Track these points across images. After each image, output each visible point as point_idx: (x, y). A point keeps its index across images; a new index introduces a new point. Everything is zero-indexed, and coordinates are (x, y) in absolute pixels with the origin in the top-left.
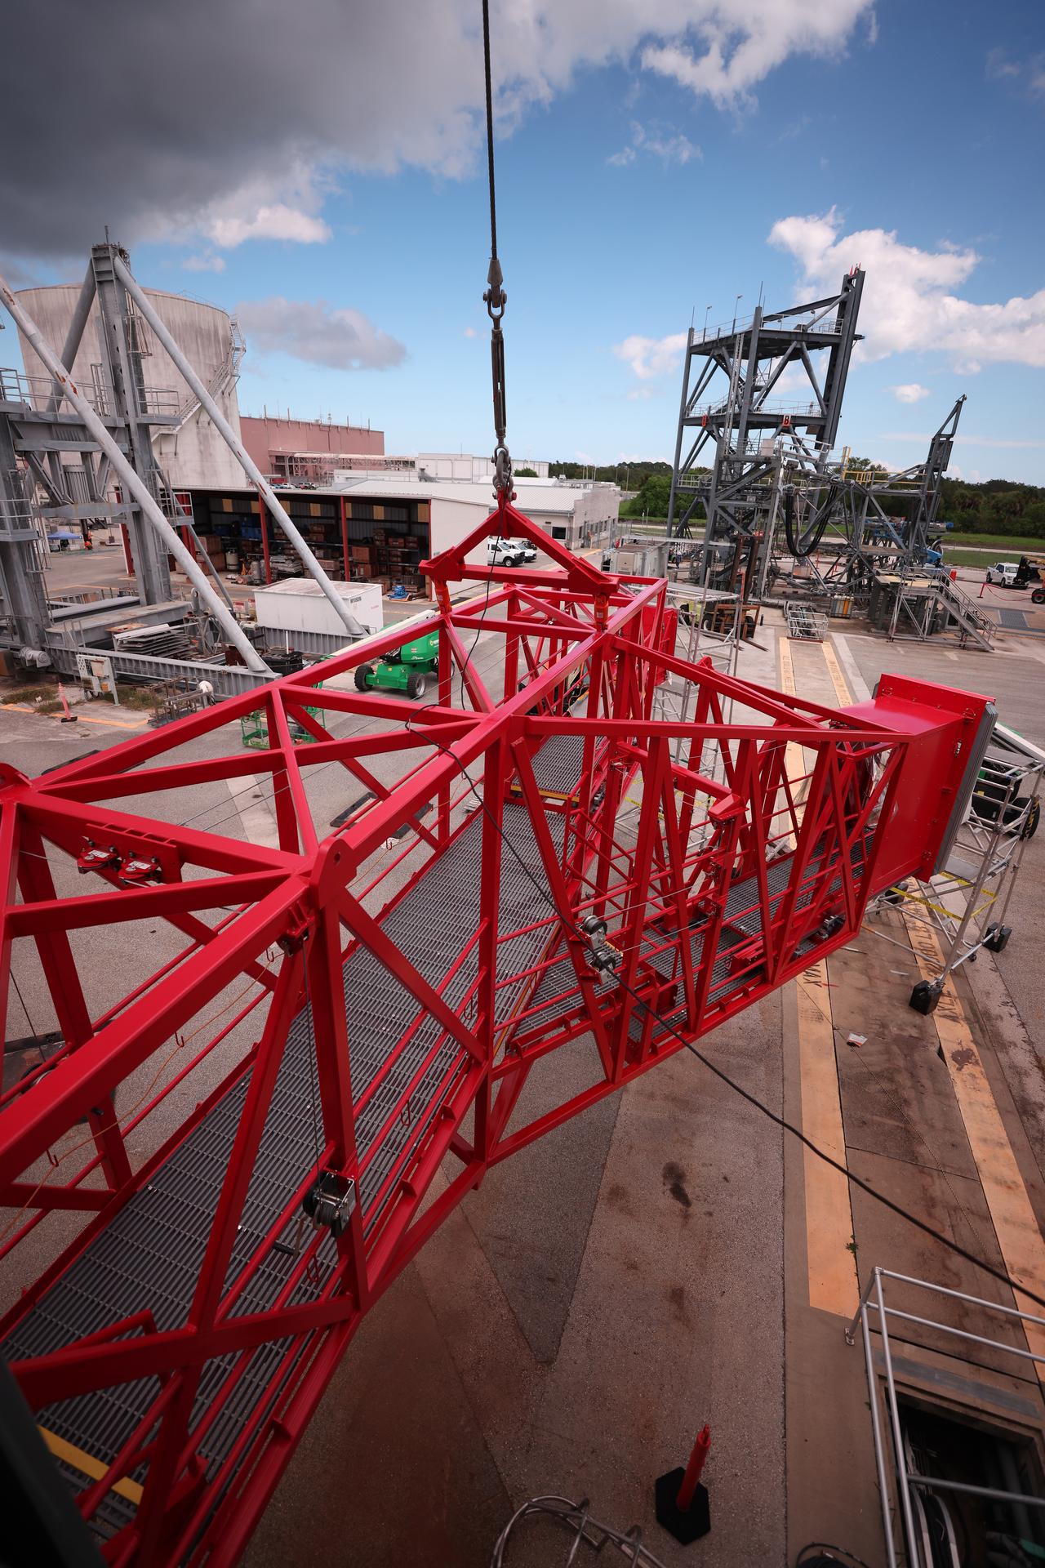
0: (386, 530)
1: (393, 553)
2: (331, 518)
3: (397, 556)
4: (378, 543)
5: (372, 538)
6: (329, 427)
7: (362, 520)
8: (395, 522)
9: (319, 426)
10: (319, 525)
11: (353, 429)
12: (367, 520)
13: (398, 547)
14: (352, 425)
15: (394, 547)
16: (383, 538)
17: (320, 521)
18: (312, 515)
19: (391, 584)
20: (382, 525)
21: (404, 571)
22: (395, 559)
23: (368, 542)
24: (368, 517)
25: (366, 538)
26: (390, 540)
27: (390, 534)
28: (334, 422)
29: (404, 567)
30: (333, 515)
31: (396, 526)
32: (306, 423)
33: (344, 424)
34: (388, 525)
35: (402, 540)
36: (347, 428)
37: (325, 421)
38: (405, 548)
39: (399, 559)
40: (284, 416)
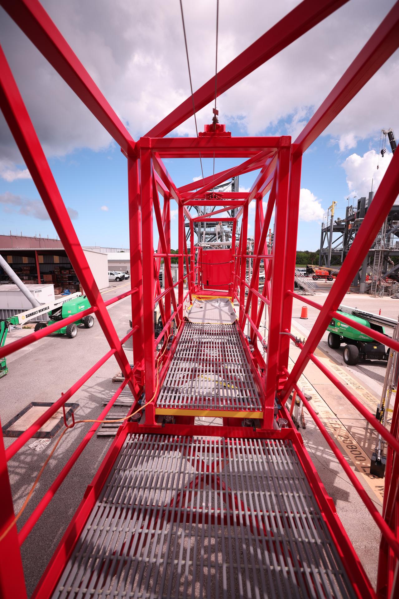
0: (60, 267)
1: (64, 277)
2: (33, 264)
3: (66, 278)
4: (56, 273)
5: (53, 271)
6: (40, 239)
7: (49, 264)
8: (64, 264)
9: (35, 238)
10: (27, 267)
11: (50, 240)
12: (51, 264)
13: (66, 274)
14: (49, 238)
15: (64, 274)
16: (59, 271)
17: (28, 265)
18: (24, 263)
19: (63, 290)
20: (58, 265)
21: (70, 284)
22: (65, 279)
23: (51, 273)
24: (51, 262)
25: (51, 271)
26: (62, 271)
27: (62, 269)
28: (42, 237)
29: (69, 283)
30: (34, 262)
31: (65, 265)
32: (30, 238)
33: (47, 238)
34: (61, 265)
35: (68, 271)
36: (48, 239)
37: (38, 237)
38: (69, 274)
39: (67, 279)
40: (19, 235)
